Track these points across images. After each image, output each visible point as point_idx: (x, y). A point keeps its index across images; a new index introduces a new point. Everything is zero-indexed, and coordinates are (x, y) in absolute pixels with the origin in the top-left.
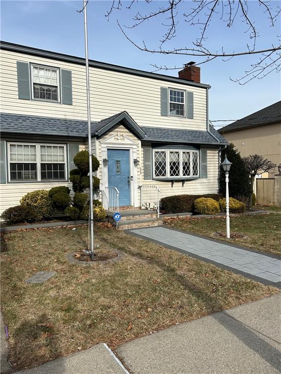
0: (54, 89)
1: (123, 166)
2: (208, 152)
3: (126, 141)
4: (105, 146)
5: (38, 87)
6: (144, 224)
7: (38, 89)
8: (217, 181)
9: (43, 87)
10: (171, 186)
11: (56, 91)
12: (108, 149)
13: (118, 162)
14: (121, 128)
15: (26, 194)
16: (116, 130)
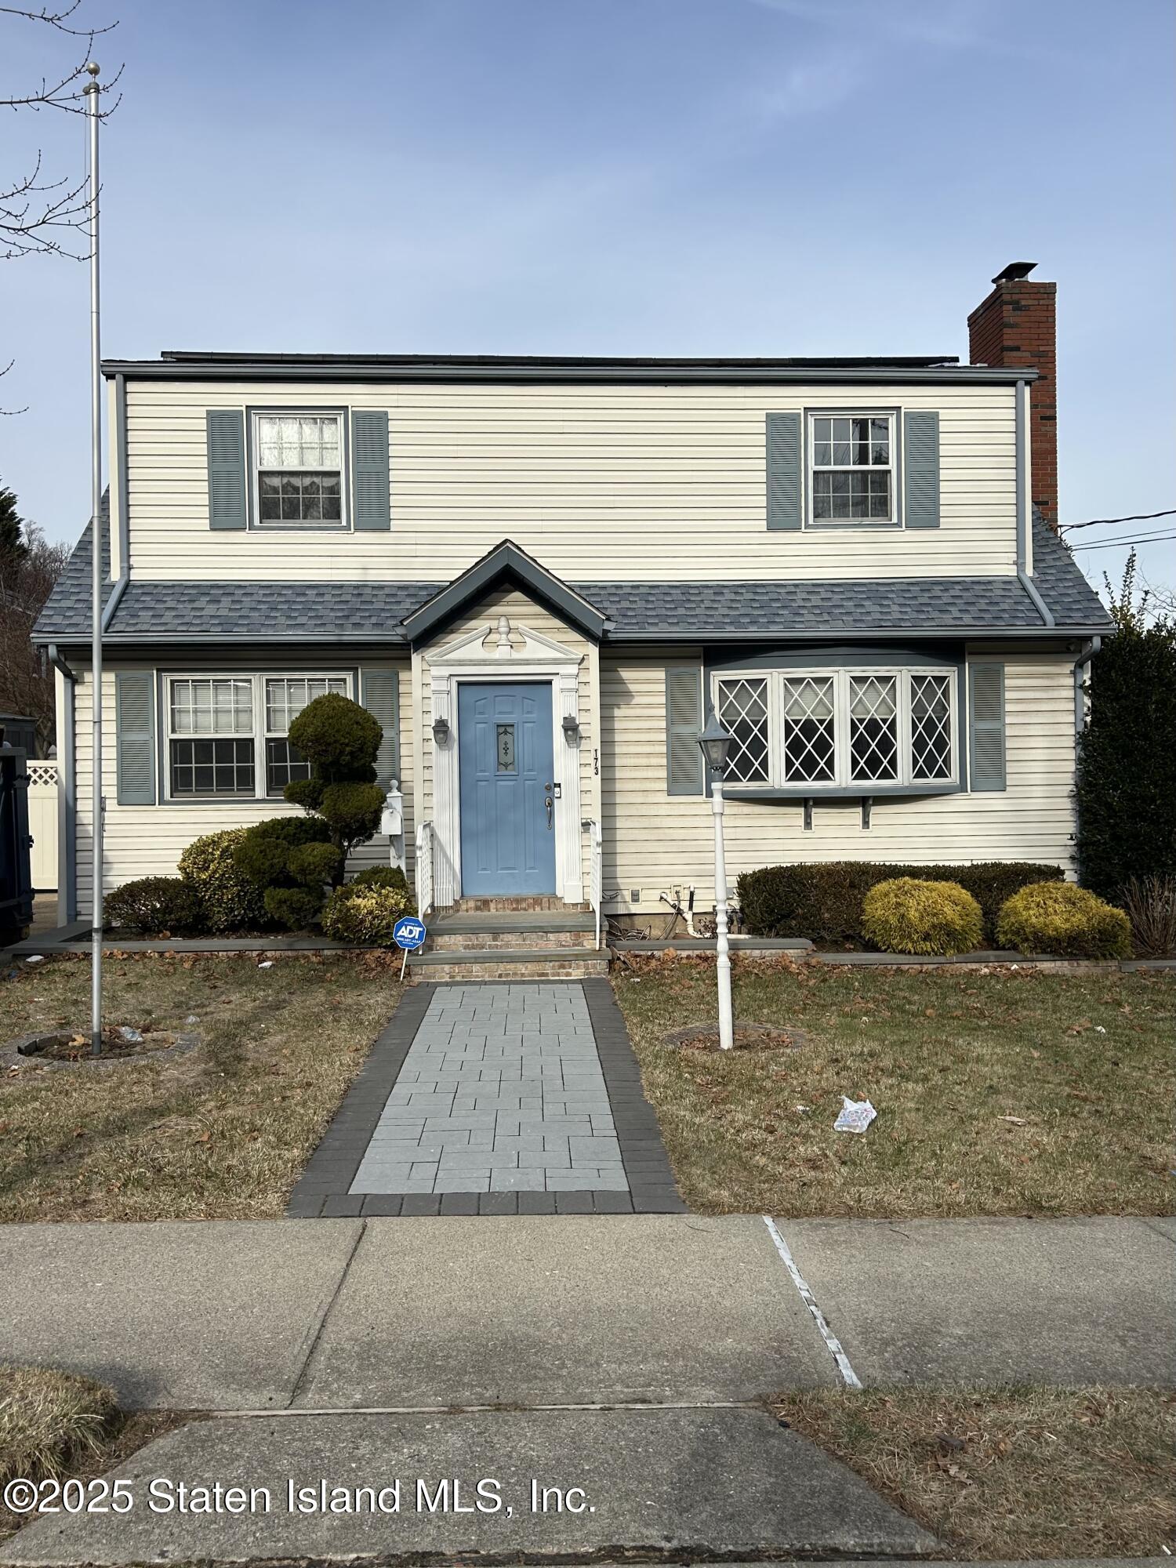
0: (329, 482)
1: (523, 745)
2: (1008, 669)
3: (534, 650)
4: (446, 671)
5: (276, 482)
6: (522, 968)
7: (275, 490)
8: (1068, 804)
9: (297, 482)
10: (801, 822)
11: (334, 490)
12: (460, 684)
13: (504, 729)
14: (516, 603)
15: (195, 839)
16: (494, 610)
